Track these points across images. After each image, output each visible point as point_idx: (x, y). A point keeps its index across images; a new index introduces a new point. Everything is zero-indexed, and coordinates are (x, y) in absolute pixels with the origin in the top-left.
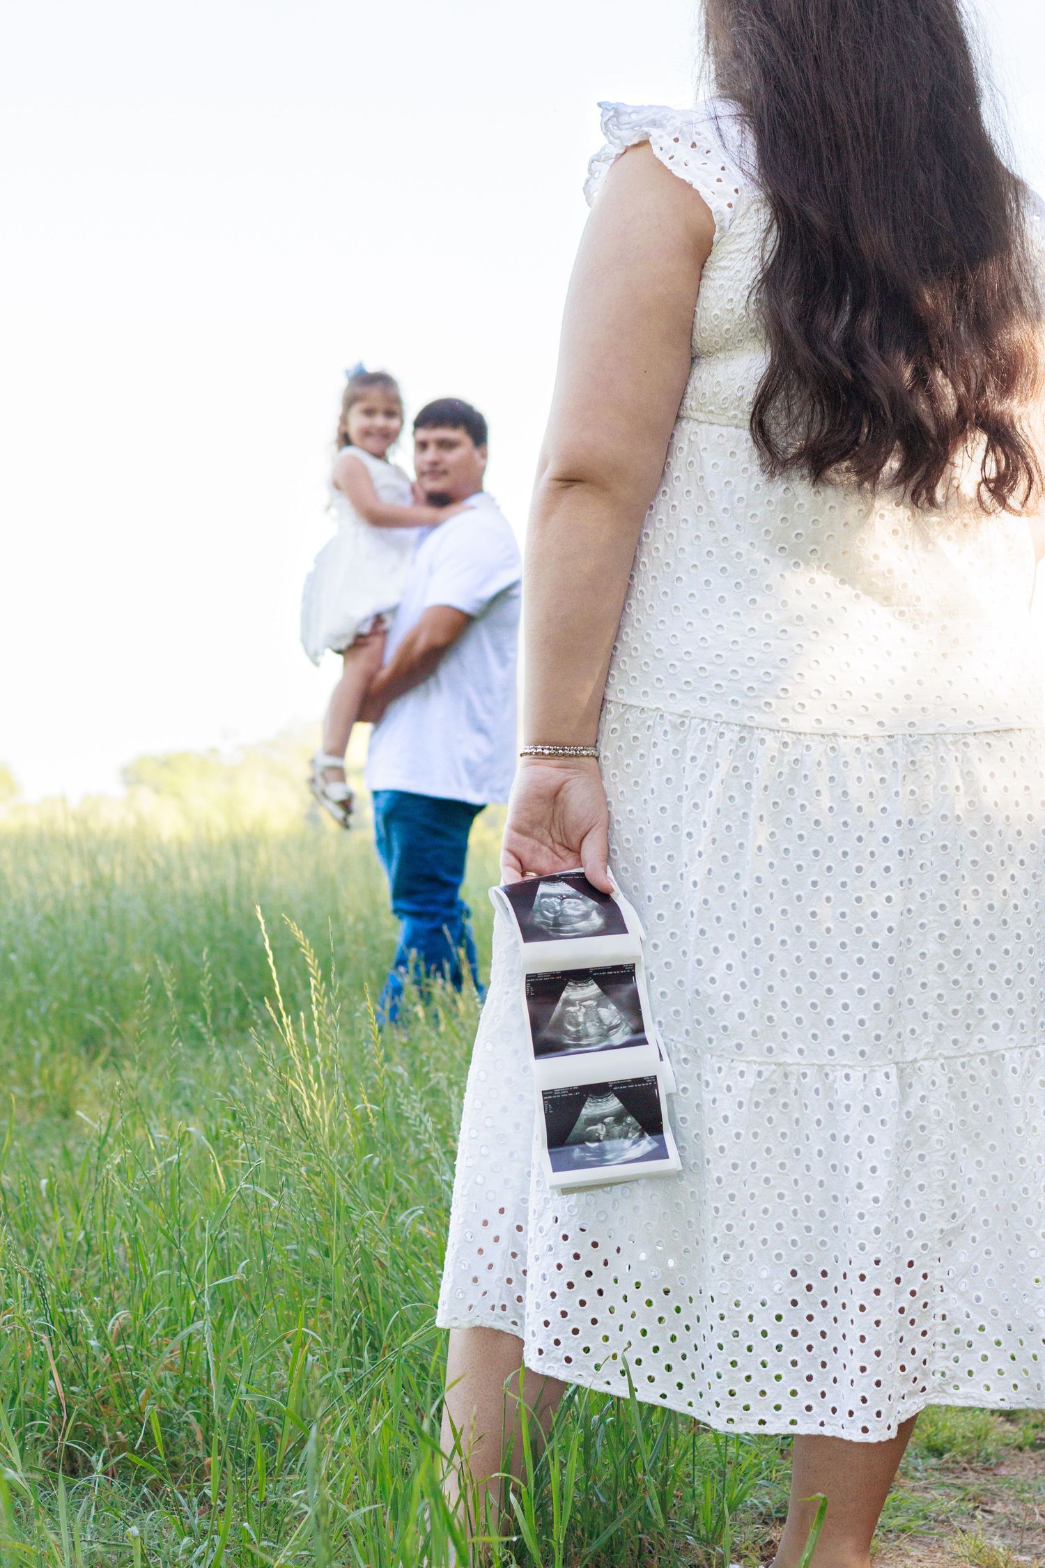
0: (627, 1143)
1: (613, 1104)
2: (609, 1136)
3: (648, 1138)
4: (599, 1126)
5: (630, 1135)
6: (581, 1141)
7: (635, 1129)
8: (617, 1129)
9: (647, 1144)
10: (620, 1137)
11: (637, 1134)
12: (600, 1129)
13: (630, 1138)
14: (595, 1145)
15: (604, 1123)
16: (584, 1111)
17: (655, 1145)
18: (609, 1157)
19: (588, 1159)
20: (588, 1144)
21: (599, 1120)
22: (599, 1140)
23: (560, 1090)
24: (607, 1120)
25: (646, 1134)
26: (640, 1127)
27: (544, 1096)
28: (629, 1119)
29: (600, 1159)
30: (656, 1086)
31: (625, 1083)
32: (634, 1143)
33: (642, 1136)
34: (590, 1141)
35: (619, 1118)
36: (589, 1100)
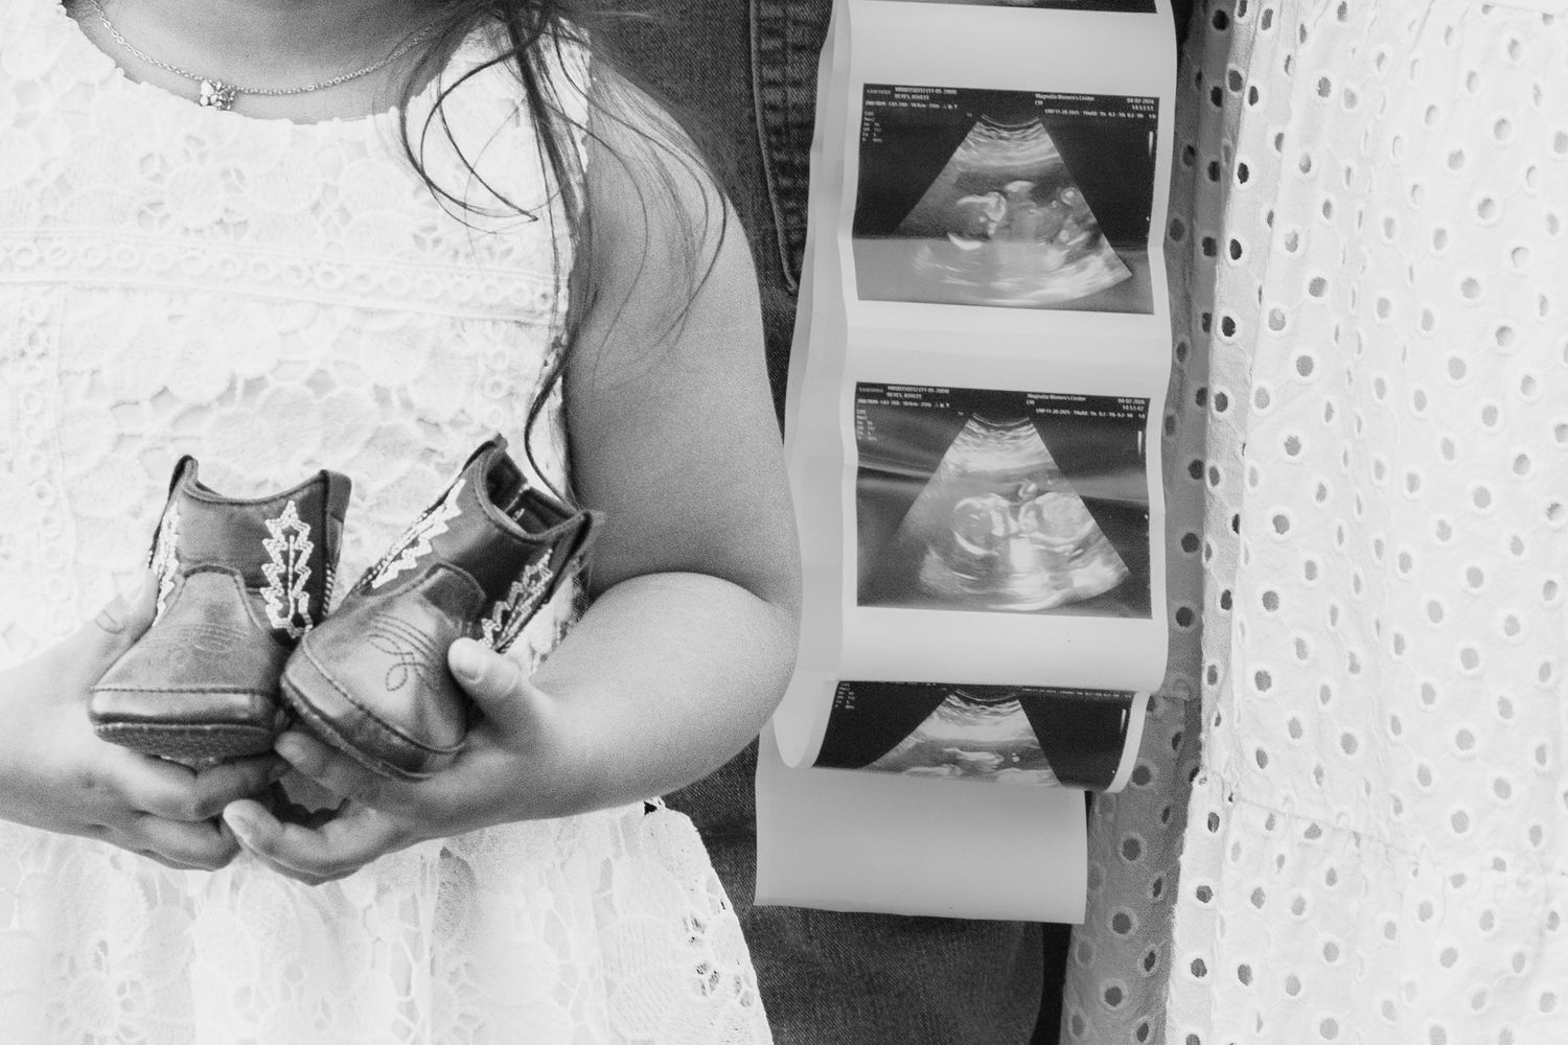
0: (1054, 256)
1: (1037, 149)
2: (1011, 229)
3: (1107, 249)
4: (991, 199)
5: (1064, 235)
6: (938, 230)
7: (1080, 221)
8: (1035, 214)
9: (1101, 269)
10: (1038, 236)
11: (1083, 237)
12: (992, 209)
13: (1062, 245)
14: (975, 245)
15: (1004, 194)
16: (960, 154)
17: (1123, 273)
18: (1003, 284)
19: (950, 280)
20: (956, 241)
21: (994, 183)
22: (983, 236)
23: (911, 91)
24: (1013, 187)
25: (1104, 241)
26: (1093, 220)
27: (866, 97)
28: (1071, 195)
29: (980, 291)
30: (1153, 125)
31: (1078, 102)
32: (1071, 259)
33: (1092, 245)
34: (960, 234)
35: (1045, 187)
36: (979, 127)
